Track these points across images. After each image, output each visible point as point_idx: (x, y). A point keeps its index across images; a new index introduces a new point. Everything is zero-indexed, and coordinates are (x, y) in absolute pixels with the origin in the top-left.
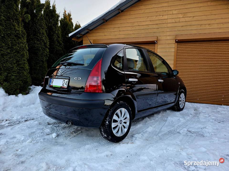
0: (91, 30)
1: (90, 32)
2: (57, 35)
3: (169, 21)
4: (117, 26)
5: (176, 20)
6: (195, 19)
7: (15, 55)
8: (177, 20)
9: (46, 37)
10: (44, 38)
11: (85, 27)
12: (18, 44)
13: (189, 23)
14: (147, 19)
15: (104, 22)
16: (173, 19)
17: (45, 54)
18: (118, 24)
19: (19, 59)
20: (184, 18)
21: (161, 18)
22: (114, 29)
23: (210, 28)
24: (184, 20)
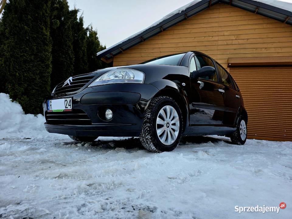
0: (124, 50)
1: (123, 52)
2: (83, 52)
3: (220, 43)
4: (157, 46)
5: (227, 42)
6: (249, 41)
7: (39, 64)
8: (230, 42)
9: (72, 51)
10: (70, 52)
11: (119, 45)
12: (44, 51)
13: (242, 46)
14: (194, 39)
15: (141, 41)
16: (225, 41)
17: (70, 72)
18: (159, 44)
19: (43, 70)
20: (237, 41)
21: (210, 39)
22: (153, 50)
23: (267, 52)
24: (237, 42)
